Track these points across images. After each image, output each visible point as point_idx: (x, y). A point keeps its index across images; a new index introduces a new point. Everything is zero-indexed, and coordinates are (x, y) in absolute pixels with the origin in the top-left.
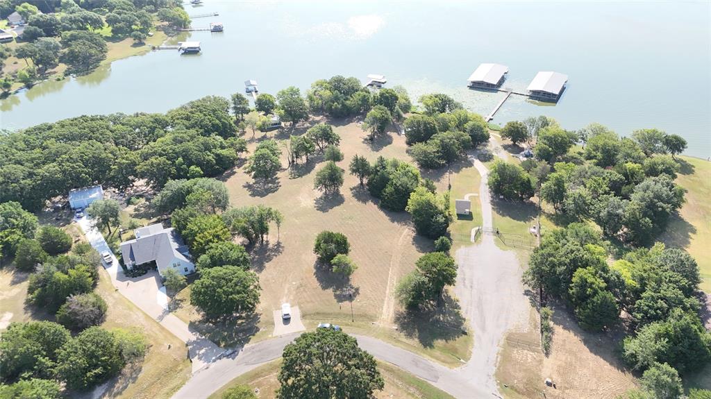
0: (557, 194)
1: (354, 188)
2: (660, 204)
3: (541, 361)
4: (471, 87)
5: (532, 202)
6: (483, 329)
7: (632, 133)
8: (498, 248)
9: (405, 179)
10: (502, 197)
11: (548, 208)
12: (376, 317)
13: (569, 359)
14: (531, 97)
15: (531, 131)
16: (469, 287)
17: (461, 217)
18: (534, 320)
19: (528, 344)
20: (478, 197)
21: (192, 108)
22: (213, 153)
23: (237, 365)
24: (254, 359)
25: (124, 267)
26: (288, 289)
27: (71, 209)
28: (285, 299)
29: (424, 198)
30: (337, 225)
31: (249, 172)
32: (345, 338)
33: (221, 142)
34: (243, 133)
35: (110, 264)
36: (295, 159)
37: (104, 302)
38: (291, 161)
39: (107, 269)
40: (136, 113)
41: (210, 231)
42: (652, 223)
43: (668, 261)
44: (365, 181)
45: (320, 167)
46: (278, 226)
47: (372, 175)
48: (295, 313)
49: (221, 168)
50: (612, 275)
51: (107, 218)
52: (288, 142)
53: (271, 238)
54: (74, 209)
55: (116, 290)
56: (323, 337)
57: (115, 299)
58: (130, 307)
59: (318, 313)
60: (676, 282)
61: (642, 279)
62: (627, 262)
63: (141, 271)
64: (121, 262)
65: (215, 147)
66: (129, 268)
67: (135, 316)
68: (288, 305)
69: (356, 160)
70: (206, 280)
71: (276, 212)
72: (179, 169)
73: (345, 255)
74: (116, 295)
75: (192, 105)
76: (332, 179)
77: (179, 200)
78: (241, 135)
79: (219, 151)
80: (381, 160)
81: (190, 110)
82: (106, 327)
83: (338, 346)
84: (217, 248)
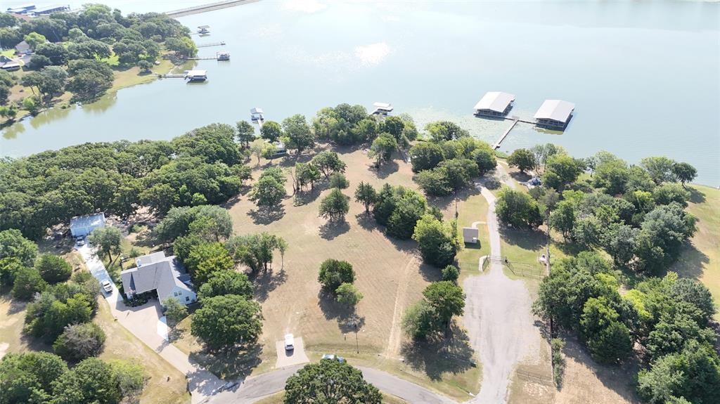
0: (566, 223)
1: (359, 216)
2: (671, 232)
3: (553, 395)
4: (477, 115)
5: (541, 231)
6: (493, 361)
7: (641, 161)
8: (507, 277)
9: (411, 206)
10: (510, 225)
11: (557, 236)
12: (381, 348)
13: (582, 393)
14: (538, 125)
15: (539, 158)
16: (478, 318)
17: (468, 245)
18: (545, 352)
19: (540, 378)
20: (486, 225)
21: (197, 135)
22: (217, 180)
23: (238, 398)
24: (256, 392)
25: (124, 296)
26: (291, 319)
27: (72, 237)
28: (287, 329)
29: (430, 225)
30: (342, 253)
31: (253, 200)
32: (350, 370)
33: (226, 170)
34: (248, 161)
35: (110, 293)
36: (300, 187)
37: (102, 332)
38: (296, 188)
39: (107, 299)
40: (140, 140)
41: (212, 259)
42: (664, 252)
43: (681, 291)
44: (371, 208)
45: (325, 194)
46: (282, 254)
47: (378, 203)
48: (298, 344)
49: (225, 195)
50: (624, 306)
51: (108, 246)
52: (293, 169)
53: (274, 267)
54: (76, 237)
55: (116, 320)
56: (327, 369)
57: (113, 328)
58: (129, 337)
59: (321, 344)
60: (690, 313)
61: (655, 311)
62: (639, 292)
63: (141, 301)
64: (121, 291)
65: (219, 174)
66: (129, 297)
67: (135, 347)
68: (291, 335)
69: (362, 187)
70: (207, 310)
71: (280, 240)
72: (182, 196)
73: (350, 284)
74: (115, 325)
75: (197, 132)
76: (338, 206)
77: (182, 227)
78: (246, 162)
79: (223, 178)
80: (387, 187)
81: (195, 137)
82: (104, 358)
83: (342, 379)
84: (219, 277)
